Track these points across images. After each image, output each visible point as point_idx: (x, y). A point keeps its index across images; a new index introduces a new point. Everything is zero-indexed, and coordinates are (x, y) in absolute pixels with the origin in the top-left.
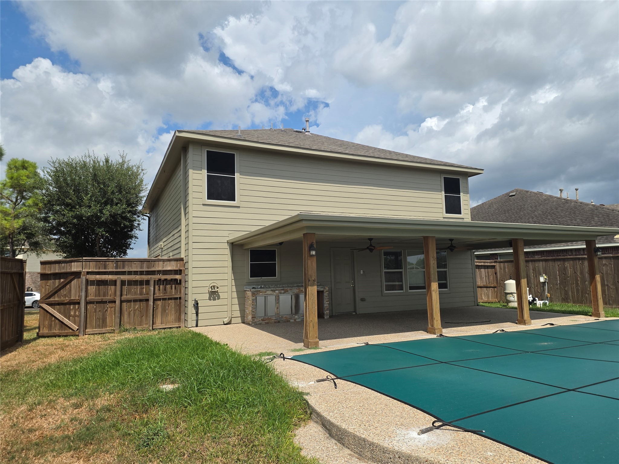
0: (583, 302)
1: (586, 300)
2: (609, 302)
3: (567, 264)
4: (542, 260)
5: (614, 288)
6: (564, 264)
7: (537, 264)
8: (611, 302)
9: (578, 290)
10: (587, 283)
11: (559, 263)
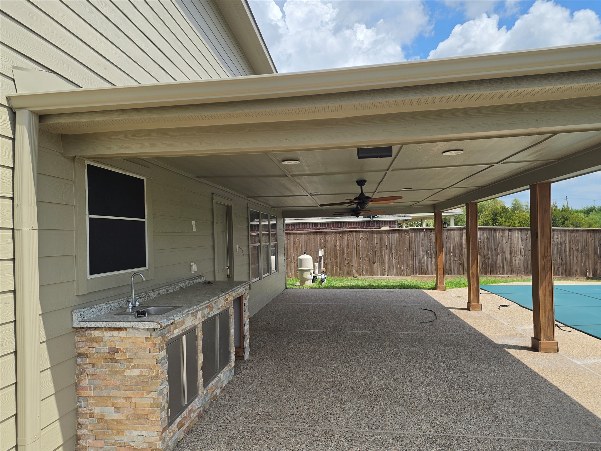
0: (341, 274)
1: (344, 272)
2: (363, 273)
3: (328, 238)
4: (304, 233)
5: (368, 259)
6: (325, 237)
7: (298, 237)
8: (364, 273)
9: (336, 263)
10: (345, 255)
11: (321, 236)
